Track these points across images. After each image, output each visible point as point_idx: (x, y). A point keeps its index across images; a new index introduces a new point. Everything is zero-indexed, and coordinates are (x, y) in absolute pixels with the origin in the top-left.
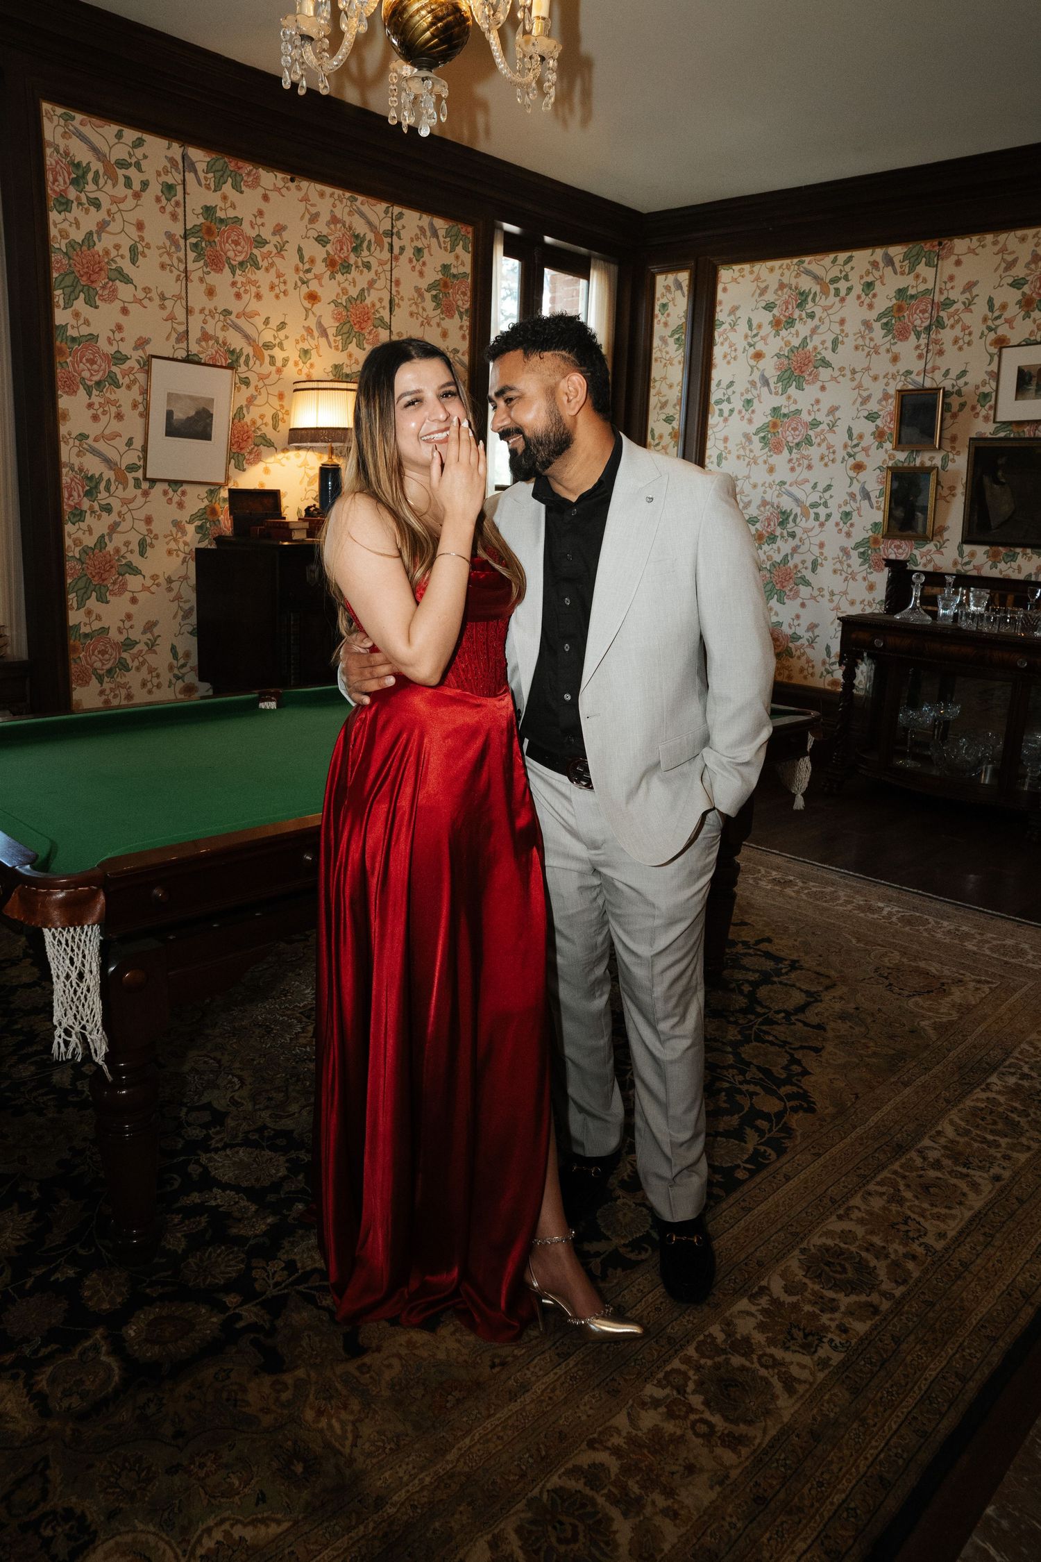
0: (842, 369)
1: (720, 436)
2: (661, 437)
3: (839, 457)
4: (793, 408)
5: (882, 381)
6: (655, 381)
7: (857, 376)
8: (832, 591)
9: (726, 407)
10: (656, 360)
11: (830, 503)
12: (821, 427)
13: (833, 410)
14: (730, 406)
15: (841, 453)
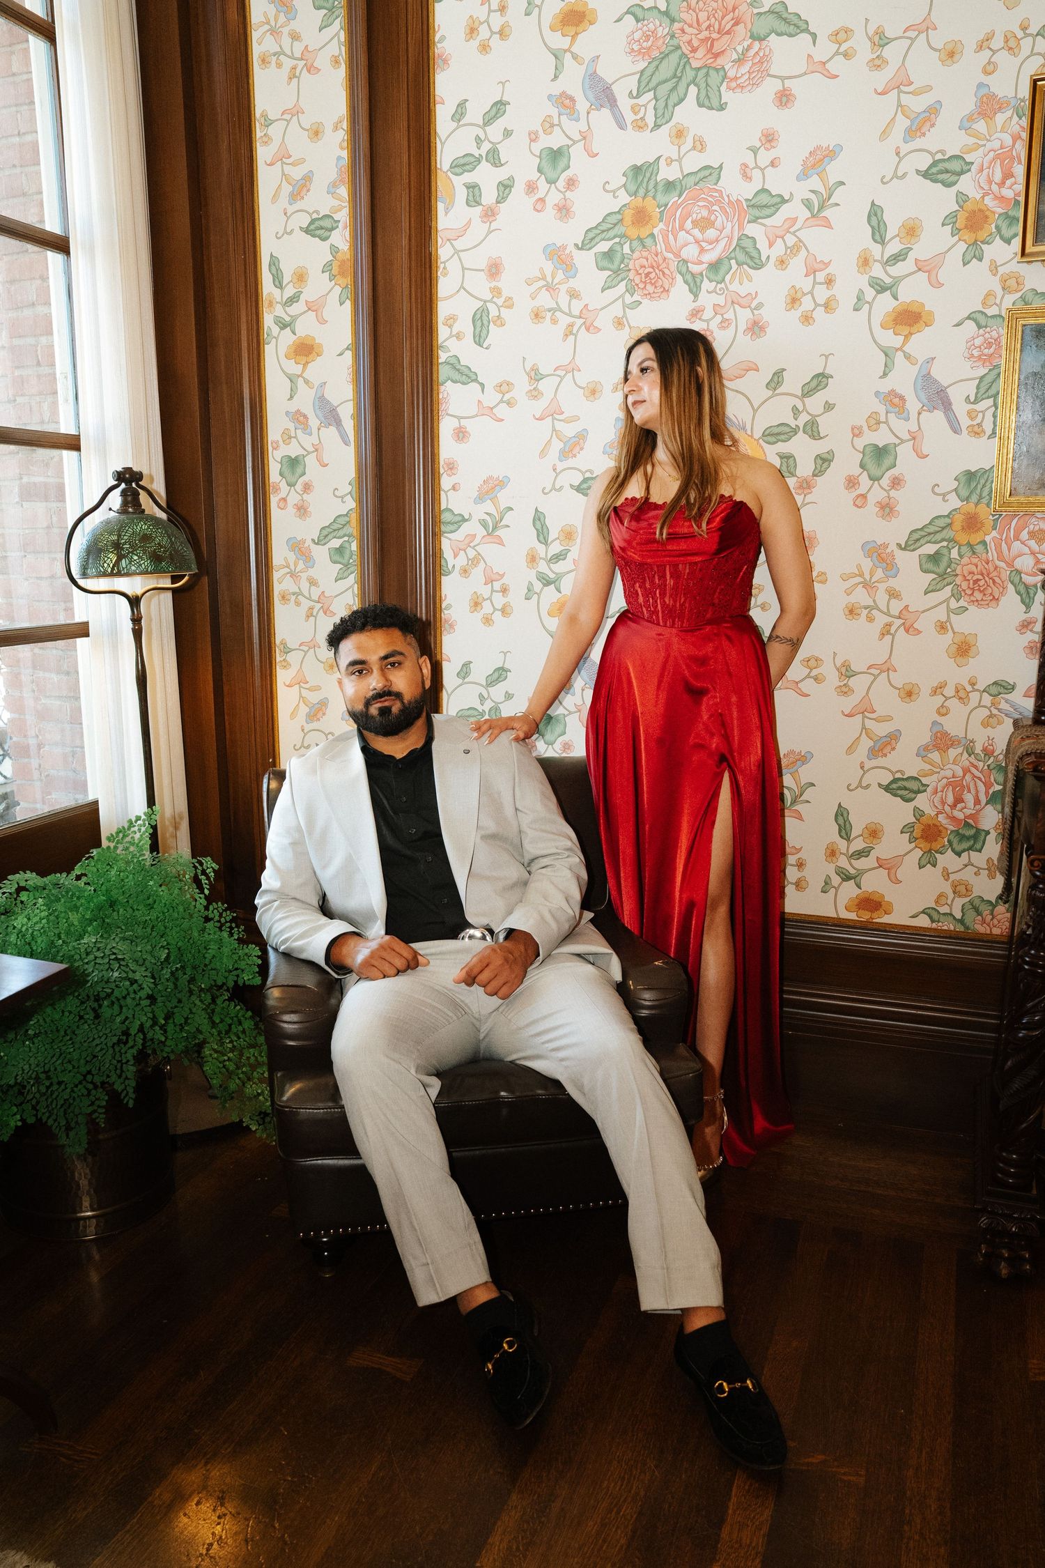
0: (841, 35)
1: (479, 259)
2: (301, 277)
3: (846, 290)
4: (693, 162)
5: (972, 62)
6: (268, 123)
7: (892, 53)
8: (846, 665)
9: (487, 177)
10: (263, 61)
11: (824, 424)
12: (785, 212)
13: (819, 160)
14: (502, 174)
15: (850, 282)
